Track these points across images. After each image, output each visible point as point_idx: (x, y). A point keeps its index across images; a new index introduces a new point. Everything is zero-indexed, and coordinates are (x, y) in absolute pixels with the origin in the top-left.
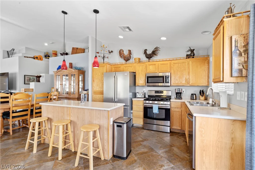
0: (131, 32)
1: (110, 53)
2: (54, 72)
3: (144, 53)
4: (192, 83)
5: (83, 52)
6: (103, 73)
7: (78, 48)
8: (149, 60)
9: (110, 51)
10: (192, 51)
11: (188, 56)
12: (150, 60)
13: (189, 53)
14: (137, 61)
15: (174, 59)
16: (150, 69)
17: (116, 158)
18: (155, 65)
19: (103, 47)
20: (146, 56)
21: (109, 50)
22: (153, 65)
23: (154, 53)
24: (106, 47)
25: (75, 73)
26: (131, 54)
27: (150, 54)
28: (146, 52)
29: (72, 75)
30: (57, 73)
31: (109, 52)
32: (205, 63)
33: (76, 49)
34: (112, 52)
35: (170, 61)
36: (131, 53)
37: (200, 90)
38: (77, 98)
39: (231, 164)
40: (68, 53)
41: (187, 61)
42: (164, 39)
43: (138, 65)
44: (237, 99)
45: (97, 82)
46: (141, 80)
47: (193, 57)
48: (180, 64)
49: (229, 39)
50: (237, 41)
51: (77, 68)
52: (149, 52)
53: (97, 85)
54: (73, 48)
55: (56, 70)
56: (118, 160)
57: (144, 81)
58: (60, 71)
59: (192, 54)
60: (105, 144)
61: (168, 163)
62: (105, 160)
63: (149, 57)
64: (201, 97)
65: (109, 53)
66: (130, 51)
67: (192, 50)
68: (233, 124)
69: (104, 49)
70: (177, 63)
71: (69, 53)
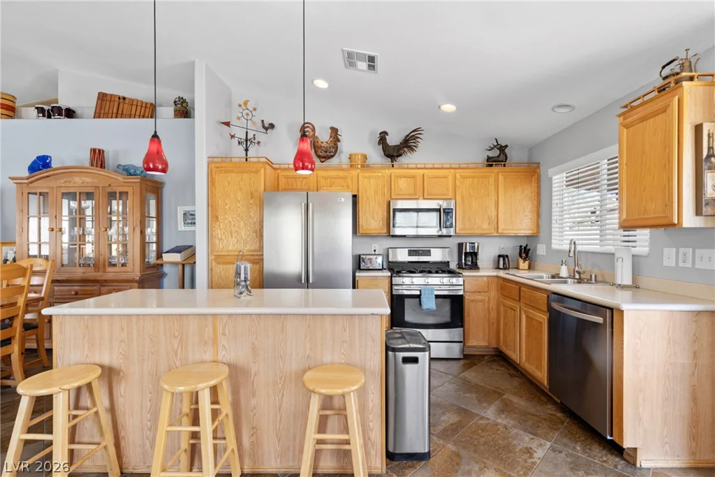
0: (371, 74)
1: (266, 129)
2: (12, 179)
3: (380, 140)
4: (503, 230)
5: (146, 115)
6: (252, 194)
7: (124, 98)
8: (392, 162)
9: (266, 125)
10: (502, 149)
11: (491, 162)
12: (395, 163)
13: (496, 153)
14: (360, 163)
15: (462, 166)
16: (401, 189)
17: (400, 462)
18: (413, 177)
19: (244, 108)
20: (384, 151)
21: (263, 121)
22: (409, 179)
23: (408, 143)
24: (255, 109)
25: (130, 190)
26: (339, 141)
27: (397, 146)
28: (386, 139)
29: (112, 196)
30: (31, 183)
31: (264, 127)
32: (531, 181)
33: (117, 99)
34: (272, 126)
35: (452, 171)
36: (339, 137)
37: (521, 246)
38: (138, 278)
39: (692, 409)
40: (74, 112)
41: (492, 172)
42: (449, 108)
43: (366, 174)
44: (665, 264)
45: (230, 222)
46: (373, 218)
47: (504, 165)
48: (476, 180)
49: (691, 128)
50: (711, 135)
51: (132, 171)
52: (393, 140)
53: (231, 232)
54: (102, 97)
55: (26, 174)
56: (410, 467)
57: (381, 222)
58: (48, 177)
59: (502, 157)
60: (371, 424)
61: (532, 439)
62: (374, 475)
63: (392, 153)
64: (521, 261)
65: (264, 131)
66: (334, 131)
67: (501, 147)
68: (696, 321)
69: (247, 114)
70: (469, 178)
71: (78, 111)
